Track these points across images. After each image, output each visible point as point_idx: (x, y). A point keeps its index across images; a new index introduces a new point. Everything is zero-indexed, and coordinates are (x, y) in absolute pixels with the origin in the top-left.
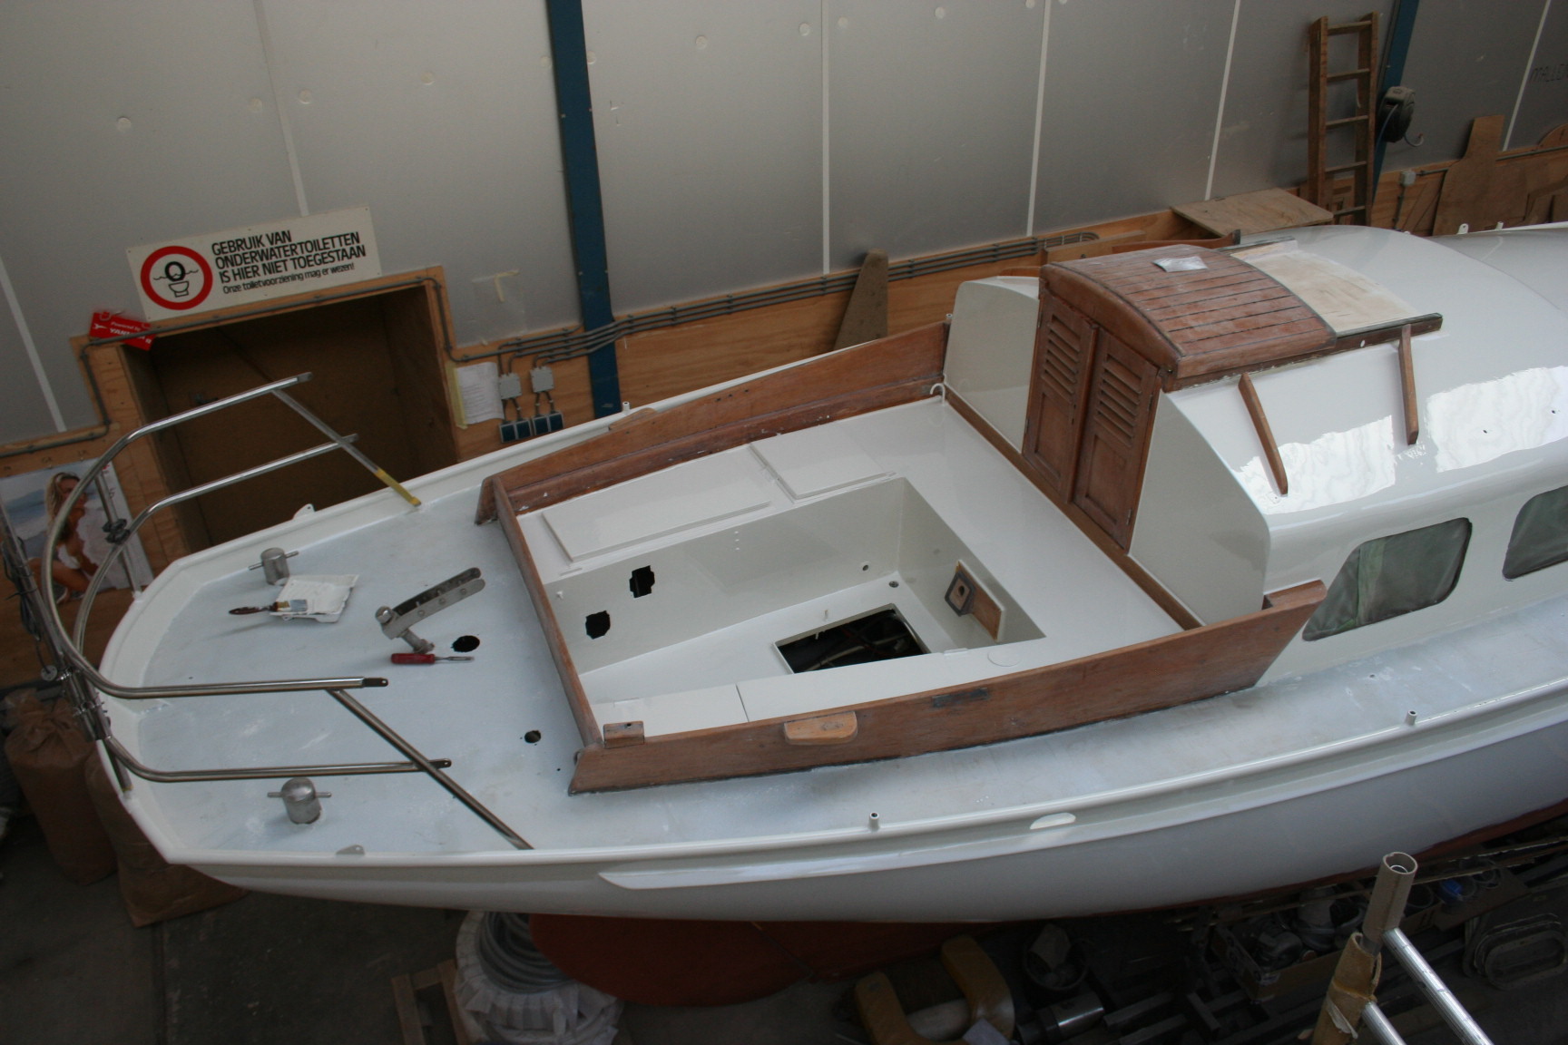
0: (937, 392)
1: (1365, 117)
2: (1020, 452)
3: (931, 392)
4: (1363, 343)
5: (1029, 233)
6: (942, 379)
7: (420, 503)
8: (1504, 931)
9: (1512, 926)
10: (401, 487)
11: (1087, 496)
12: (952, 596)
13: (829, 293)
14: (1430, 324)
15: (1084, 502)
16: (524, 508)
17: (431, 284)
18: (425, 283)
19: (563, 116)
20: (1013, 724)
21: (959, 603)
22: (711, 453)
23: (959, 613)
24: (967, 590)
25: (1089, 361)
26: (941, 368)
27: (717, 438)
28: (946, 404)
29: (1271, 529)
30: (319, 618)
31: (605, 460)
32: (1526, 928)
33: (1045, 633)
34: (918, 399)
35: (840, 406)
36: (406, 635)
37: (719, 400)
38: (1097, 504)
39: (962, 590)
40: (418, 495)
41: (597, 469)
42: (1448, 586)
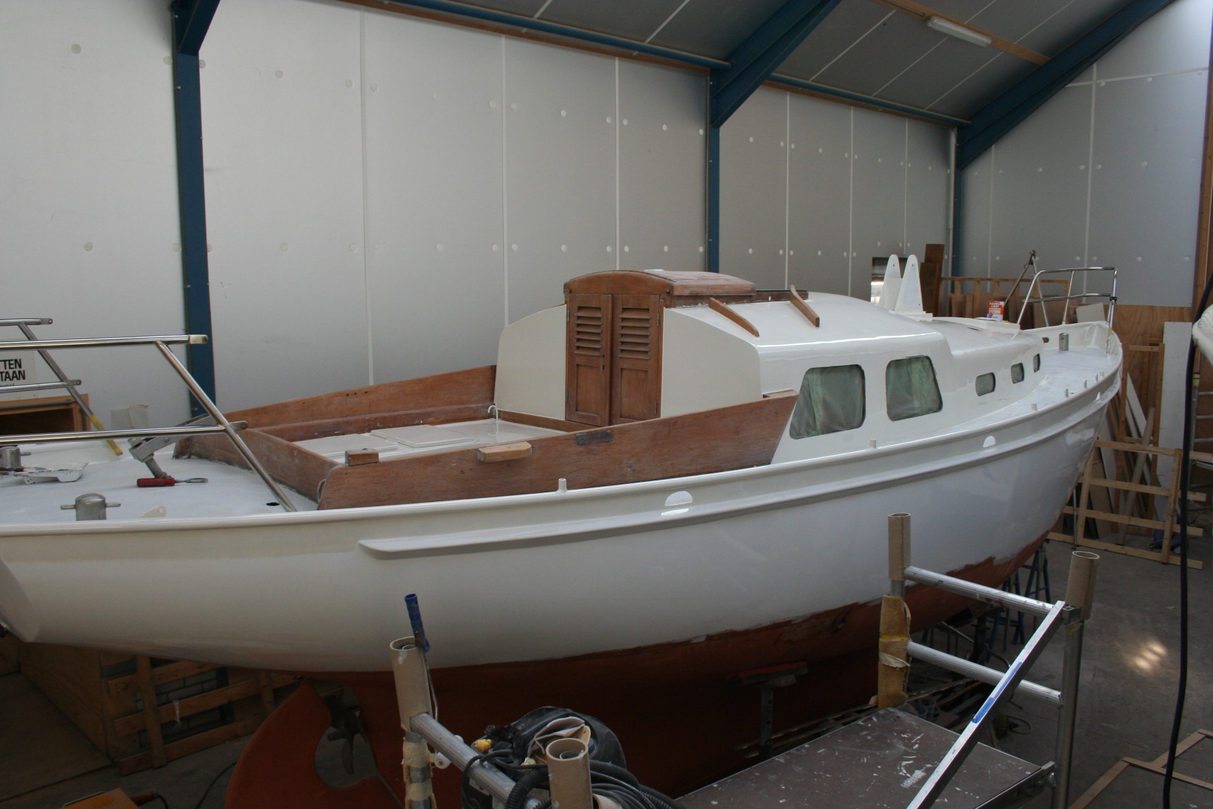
0: (492, 413)
2: (563, 419)
3: (488, 413)
4: (770, 298)
7: (121, 453)
11: (622, 415)
14: (803, 294)
17: (78, 408)
18: (73, 406)
19: (189, 286)
22: (344, 434)
26: (492, 399)
27: (348, 423)
28: (499, 422)
29: (759, 353)
30: (61, 477)
34: (480, 419)
35: (429, 415)
36: (150, 463)
37: (348, 395)
42: (861, 416)
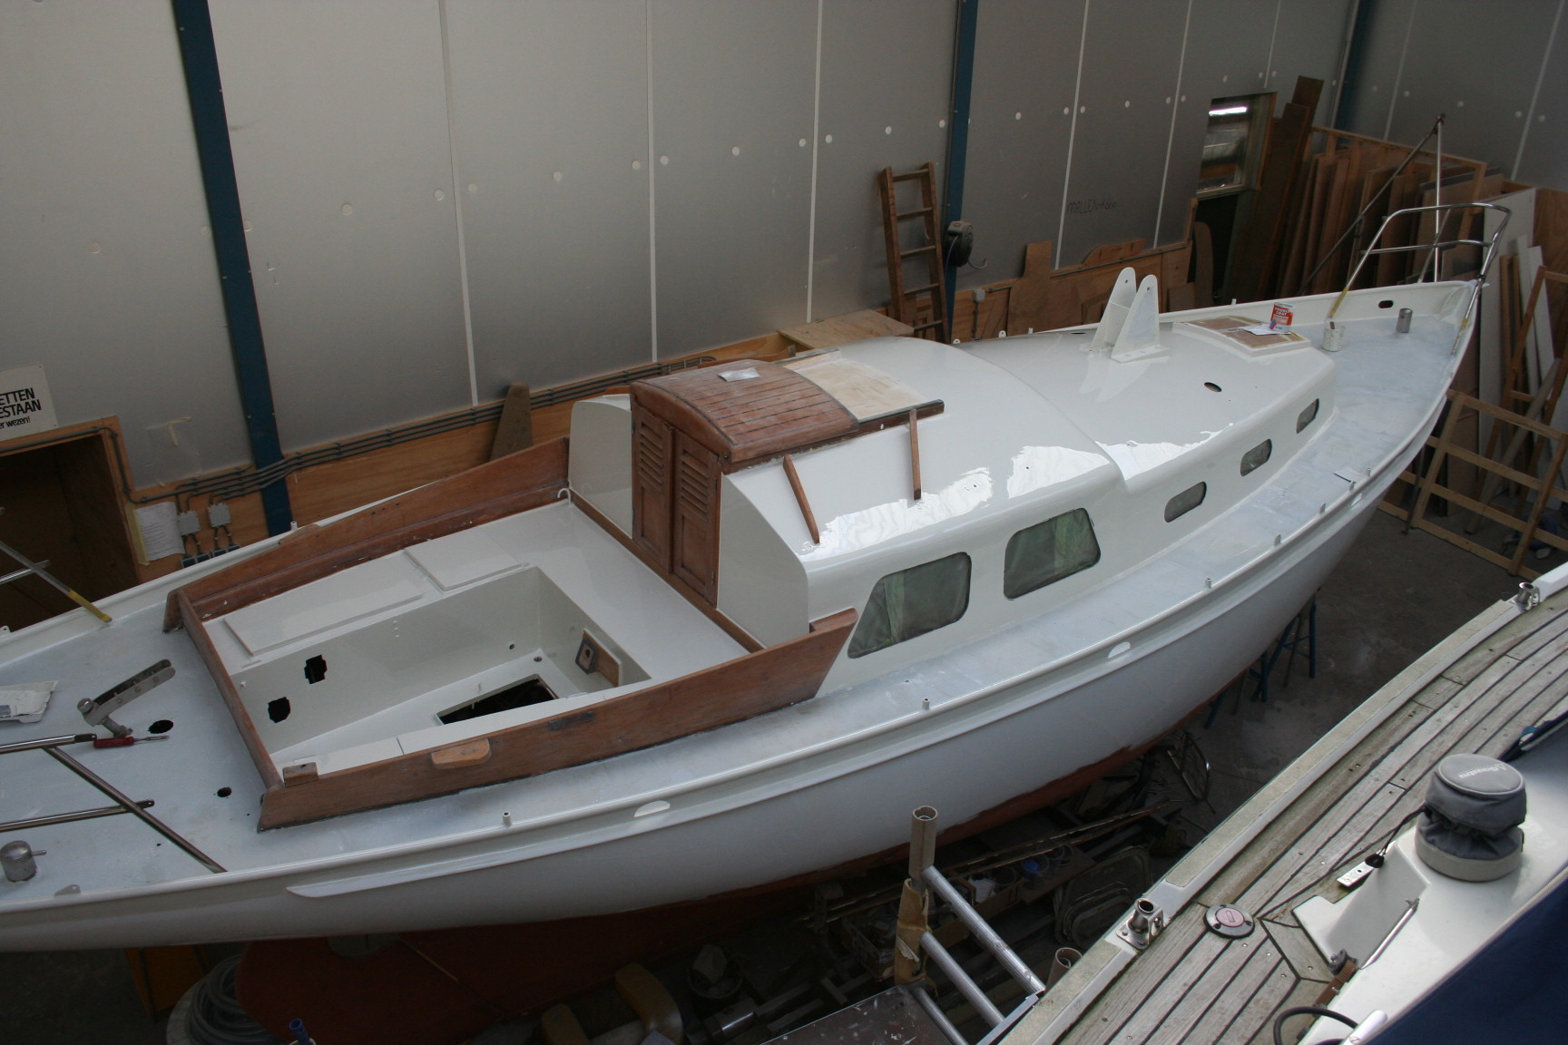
0: (564, 496)
1: (933, 247)
2: (631, 538)
3: (559, 497)
4: (882, 426)
5: (655, 360)
6: (567, 485)
7: (111, 620)
8: (1084, 901)
9: (1090, 896)
10: (93, 607)
11: (683, 566)
12: (581, 659)
13: (479, 423)
14: (935, 408)
15: (681, 571)
16: (207, 615)
17: (108, 433)
18: (102, 432)
19: (225, 278)
20: (620, 740)
21: (586, 664)
22: (370, 559)
23: (587, 671)
24: (592, 652)
25: (669, 456)
26: (566, 476)
27: (374, 546)
28: (572, 506)
29: (807, 572)
30: (22, 719)
31: (276, 570)
32: (1101, 897)
33: (651, 675)
34: (548, 503)
35: (481, 512)
36: (106, 722)
37: (374, 513)
38: (691, 571)
39: (588, 653)
40: (108, 613)
41: (270, 578)
42: (962, 606)
